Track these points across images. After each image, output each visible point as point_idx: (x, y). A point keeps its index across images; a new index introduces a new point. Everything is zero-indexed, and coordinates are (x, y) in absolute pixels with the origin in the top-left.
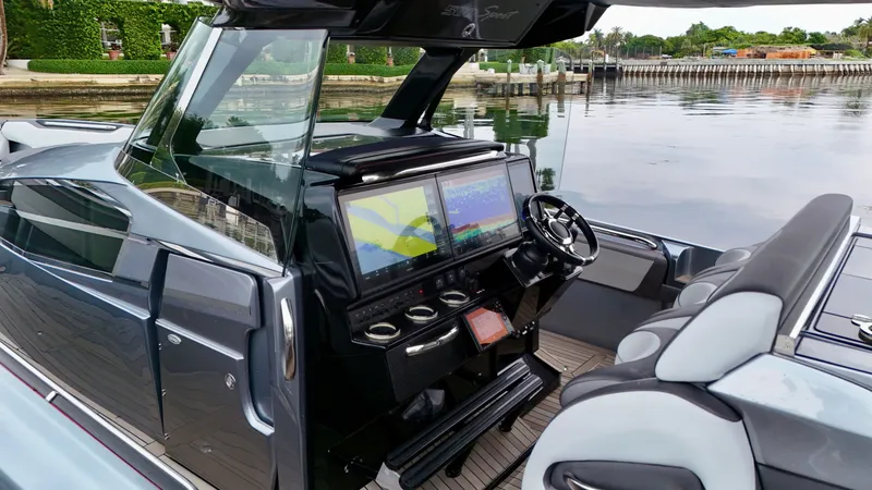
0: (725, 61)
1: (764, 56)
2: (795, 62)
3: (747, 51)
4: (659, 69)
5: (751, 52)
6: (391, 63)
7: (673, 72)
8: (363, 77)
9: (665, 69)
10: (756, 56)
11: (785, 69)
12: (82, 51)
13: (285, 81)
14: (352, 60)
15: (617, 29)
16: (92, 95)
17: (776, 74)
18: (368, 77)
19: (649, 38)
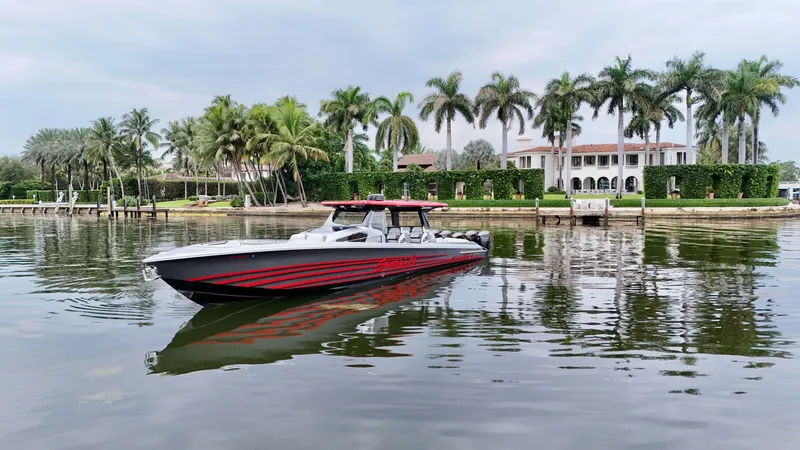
8: (475, 208)
18: (480, 209)
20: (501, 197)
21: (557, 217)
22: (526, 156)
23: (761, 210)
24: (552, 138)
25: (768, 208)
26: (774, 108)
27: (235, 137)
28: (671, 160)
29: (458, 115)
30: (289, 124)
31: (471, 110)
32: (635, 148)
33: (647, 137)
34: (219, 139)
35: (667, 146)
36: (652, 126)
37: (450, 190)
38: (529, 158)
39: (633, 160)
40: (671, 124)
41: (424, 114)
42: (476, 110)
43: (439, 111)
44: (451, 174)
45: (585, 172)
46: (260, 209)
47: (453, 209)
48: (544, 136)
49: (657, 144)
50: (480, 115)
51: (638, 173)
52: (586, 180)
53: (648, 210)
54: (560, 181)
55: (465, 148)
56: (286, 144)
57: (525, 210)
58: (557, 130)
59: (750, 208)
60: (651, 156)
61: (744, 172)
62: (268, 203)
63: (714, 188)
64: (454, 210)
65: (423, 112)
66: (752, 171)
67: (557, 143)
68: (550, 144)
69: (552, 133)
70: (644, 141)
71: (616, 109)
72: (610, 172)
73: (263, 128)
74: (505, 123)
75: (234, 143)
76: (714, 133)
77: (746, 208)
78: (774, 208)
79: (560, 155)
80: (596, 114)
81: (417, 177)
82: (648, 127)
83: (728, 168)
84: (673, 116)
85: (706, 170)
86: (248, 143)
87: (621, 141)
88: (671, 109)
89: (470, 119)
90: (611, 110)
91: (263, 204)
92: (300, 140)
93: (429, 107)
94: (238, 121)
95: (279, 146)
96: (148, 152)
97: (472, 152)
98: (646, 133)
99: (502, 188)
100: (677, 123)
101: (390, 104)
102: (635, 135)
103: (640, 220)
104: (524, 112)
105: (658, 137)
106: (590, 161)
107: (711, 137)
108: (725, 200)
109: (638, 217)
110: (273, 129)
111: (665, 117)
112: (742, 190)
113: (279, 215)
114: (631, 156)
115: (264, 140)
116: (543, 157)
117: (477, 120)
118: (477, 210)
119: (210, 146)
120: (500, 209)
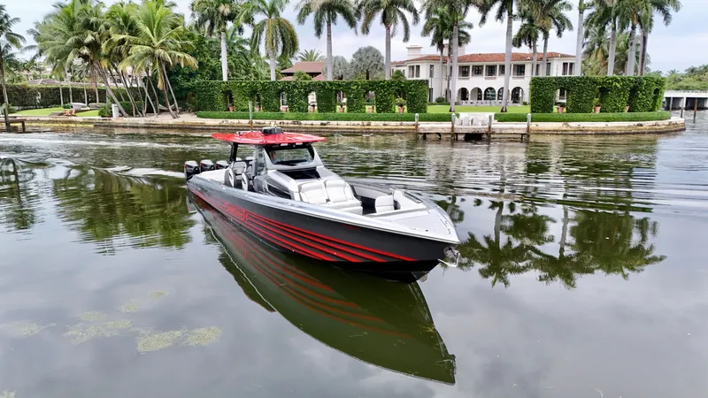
20: (383, 110)
21: (439, 134)
22: (415, 64)
23: (647, 124)
24: (441, 46)
25: (654, 122)
26: (667, 16)
27: (89, 38)
28: (557, 71)
29: (340, 17)
30: (149, 23)
31: (353, 12)
32: (522, 57)
33: (535, 46)
34: (70, 41)
35: (553, 55)
36: (541, 35)
37: (330, 102)
38: (418, 67)
39: (520, 70)
40: (559, 34)
41: (302, 18)
42: (358, 14)
43: (317, 13)
44: (330, 83)
45: (472, 83)
46: (128, 120)
47: (332, 122)
48: (433, 44)
49: (544, 54)
50: (363, 17)
51: (524, 83)
52: (473, 90)
53: (533, 125)
54: (448, 92)
55: (354, 56)
56: (148, 47)
57: (407, 125)
58: (447, 38)
59: (636, 123)
60: (538, 66)
61: (632, 85)
62: (137, 113)
63: (601, 101)
64: (333, 124)
65: (300, 14)
66: (641, 83)
67: (446, 51)
68: (439, 53)
69: (442, 42)
70: (532, 51)
71: (506, 14)
72: (497, 82)
73: (120, 29)
74: (388, 29)
75: (88, 45)
76: (600, 43)
77: (632, 123)
78: (660, 122)
79: (448, 64)
80: (483, 20)
81: (294, 87)
82: (537, 36)
83: (617, 81)
84: (562, 24)
85: (595, 82)
86: (103, 46)
87: (508, 50)
88: (561, 18)
89: (352, 24)
90: (499, 16)
91: (131, 115)
92: (162, 43)
93: (306, 10)
94: (93, 19)
95: (137, 50)
96: (12, 55)
97: (361, 60)
98: (534, 43)
99: (384, 101)
100: (566, 32)
101: (265, 5)
102: (523, 44)
103: (524, 138)
104: (409, 16)
105: (545, 46)
106: (478, 71)
107: (597, 47)
108: (611, 115)
109: (522, 134)
110: (132, 29)
111: (553, 26)
112: (629, 103)
113: (147, 127)
114: (518, 66)
115: (122, 42)
116: (432, 66)
117: (360, 24)
118: (356, 124)
119: (62, 48)
120: (380, 124)
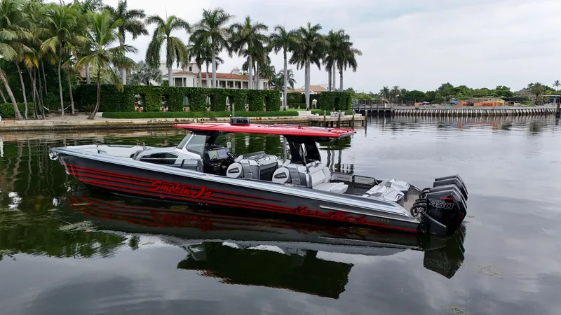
0: (451, 107)
1: (472, 105)
2: (490, 108)
3: (463, 102)
4: (414, 111)
5: (465, 103)
6: (265, 110)
7: (422, 113)
8: (253, 118)
9: (418, 111)
10: (468, 105)
11: (485, 112)
12: (126, 108)
13: (216, 120)
14: (248, 110)
15: (396, 87)
16: (131, 128)
17: (479, 115)
18: (255, 118)
19: (415, 92)
22: (182, 77)
101: (163, 23)
116: (194, 79)
